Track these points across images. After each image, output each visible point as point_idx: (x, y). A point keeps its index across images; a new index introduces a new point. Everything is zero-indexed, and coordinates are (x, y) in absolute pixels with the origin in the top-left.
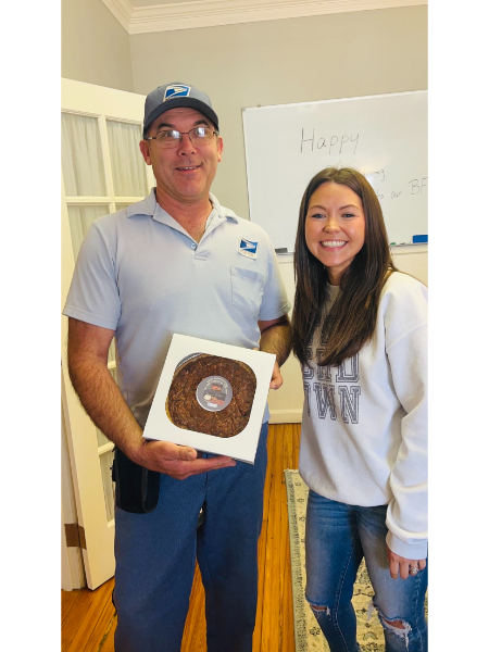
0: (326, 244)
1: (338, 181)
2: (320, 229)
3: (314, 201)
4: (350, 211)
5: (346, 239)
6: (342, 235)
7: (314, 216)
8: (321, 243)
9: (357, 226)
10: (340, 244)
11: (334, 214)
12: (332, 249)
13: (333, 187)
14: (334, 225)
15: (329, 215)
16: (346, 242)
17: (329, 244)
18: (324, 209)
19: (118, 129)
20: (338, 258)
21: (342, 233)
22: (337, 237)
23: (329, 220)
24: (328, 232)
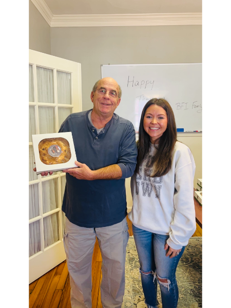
1: (158, 104)
2: (149, 122)
4: (162, 116)
5: (159, 127)
6: (158, 126)
7: (147, 117)
8: (150, 128)
9: (164, 122)
10: (156, 129)
12: (154, 130)
13: (156, 107)
14: (155, 121)
15: (154, 117)
17: (153, 128)
18: (152, 115)
19: (42, 71)
20: (156, 134)
22: (156, 126)
23: (153, 119)
24: (153, 124)
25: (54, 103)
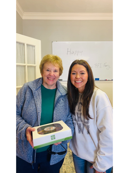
0: (76, 82)
1: (80, 64)
2: (75, 78)
3: (73, 70)
4: (83, 72)
5: (82, 80)
7: (73, 74)
9: (86, 76)
11: (78, 73)
12: (78, 83)
14: (78, 77)
15: (77, 74)
16: (82, 81)
18: (75, 72)
20: (81, 86)
21: (81, 79)
22: (80, 80)
23: (77, 75)
24: (77, 78)
25: (25, 63)
